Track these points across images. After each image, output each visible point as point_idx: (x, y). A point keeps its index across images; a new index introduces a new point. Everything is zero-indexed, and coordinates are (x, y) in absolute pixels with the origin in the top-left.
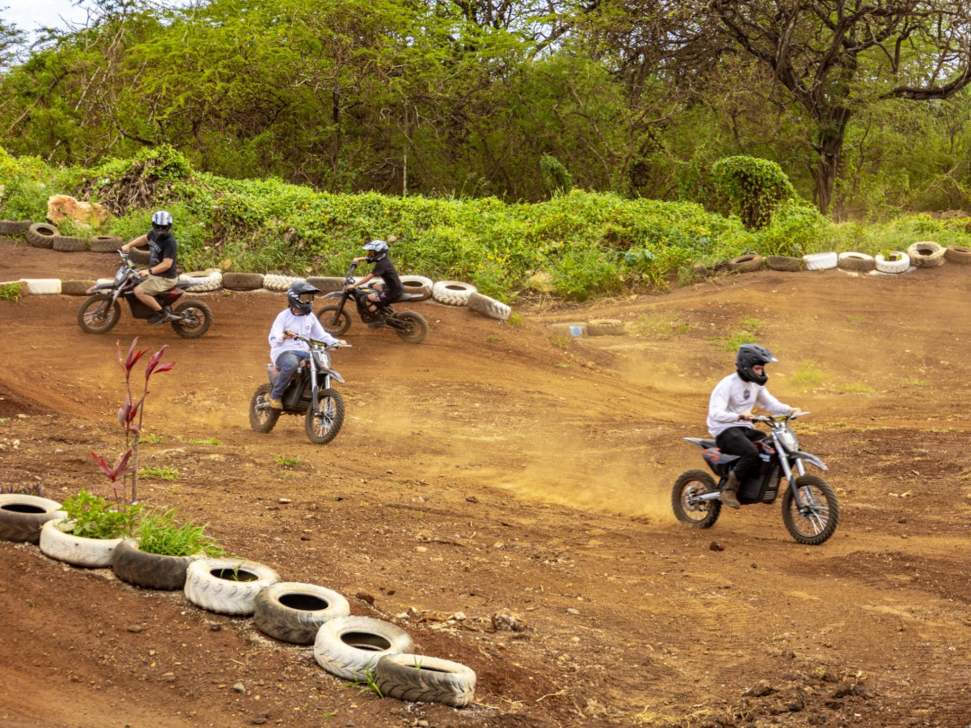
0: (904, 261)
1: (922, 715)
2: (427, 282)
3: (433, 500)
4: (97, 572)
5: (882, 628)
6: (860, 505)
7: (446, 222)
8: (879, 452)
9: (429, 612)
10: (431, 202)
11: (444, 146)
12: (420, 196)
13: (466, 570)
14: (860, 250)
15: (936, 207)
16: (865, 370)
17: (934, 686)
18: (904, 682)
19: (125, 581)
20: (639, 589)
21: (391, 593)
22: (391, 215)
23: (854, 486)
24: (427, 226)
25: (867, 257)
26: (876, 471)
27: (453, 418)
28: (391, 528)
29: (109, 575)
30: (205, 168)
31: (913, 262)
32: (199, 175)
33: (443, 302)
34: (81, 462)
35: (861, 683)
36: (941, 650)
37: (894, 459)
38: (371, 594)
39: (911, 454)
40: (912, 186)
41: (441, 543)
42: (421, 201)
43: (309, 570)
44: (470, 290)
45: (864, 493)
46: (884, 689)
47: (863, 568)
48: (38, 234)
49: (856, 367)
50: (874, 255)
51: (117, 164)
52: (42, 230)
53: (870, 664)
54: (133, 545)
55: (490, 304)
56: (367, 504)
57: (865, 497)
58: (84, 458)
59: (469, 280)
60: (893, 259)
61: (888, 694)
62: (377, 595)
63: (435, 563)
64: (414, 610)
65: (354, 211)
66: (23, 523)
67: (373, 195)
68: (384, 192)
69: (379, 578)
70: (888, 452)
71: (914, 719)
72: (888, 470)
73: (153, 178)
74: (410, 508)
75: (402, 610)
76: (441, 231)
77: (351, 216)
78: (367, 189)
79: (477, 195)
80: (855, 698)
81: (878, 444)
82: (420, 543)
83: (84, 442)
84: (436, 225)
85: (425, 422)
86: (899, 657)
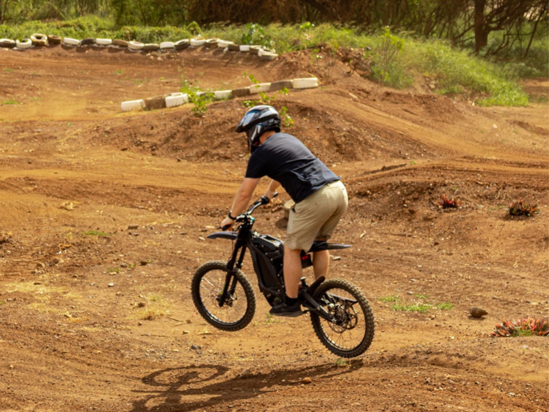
0: (29, 42)
1: (38, 250)
5: (21, 212)
6: (10, 157)
8: (18, 132)
14: (9, 38)
15: (42, 18)
16: (12, 94)
17: (43, 236)
18: (30, 235)
23: (8, 148)
25: (12, 41)
26: (17, 140)
31: (33, 43)
35: (10, 237)
36: (47, 220)
37: (26, 134)
39: (33, 132)
40: (34, 7)
45: (12, 151)
46: (21, 239)
47: (12, 185)
49: (9, 93)
50: (15, 39)
53: (15, 228)
57: (12, 153)
60: (24, 41)
61: (23, 241)
70: (23, 131)
71: (34, 252)
72: (23, 140)
80: (7, 244)
81: (18, 128)
86: (28, 224)
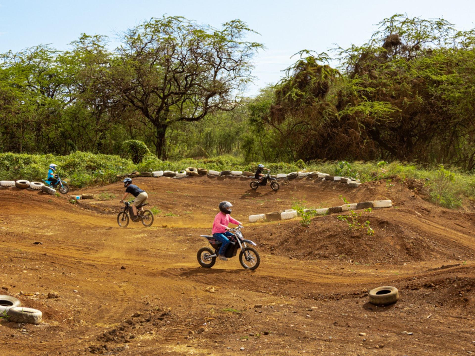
0: (185, 173)
1: (189, 321)
2: (28, 182)
5: (177, 293)
6: (170, 253)
7: (35, 162)
8: (176, 236)
9: (27, 293)
10: (29, 156)
11: (34, 137)
12: (26, 154)
13: (40, 278)
14: (171, 170)
15: (194, 156)
16: (172, 209)
17: (193, 311)
18: (184, 310)
20: (97, 283)
21: (14, 287)
22: (16, 160)
23: (168, 247)
24: (28, 164)
25: (173, 172)
26: (175, 241)
27: (36, 227)
28: (15, 265)
31: (188, 173)
33: (33, 189)
35: (170, 311)
36: (196, 299)
37: (181, 238)
38: (7, 287)
39: (186, 236)
40: (188, 149)
41: (32, 269)
42: (26, 156)
44: (42, 185)
45: (172, 249)
46: (177, 313)
47: (171, 274)
49: (170, 208)
50: (175, 171)
53: (173, 305)
55: (49, 189)
56: (6, 257)
57: (172, 250)
59: (42, 182)
60: (181, 173)
61: (178, 315)
62: (9, 287)
63: (29, 276)
64: (22, 292)
65: (3, 159)
67: (10, 154)
68: (14, 153)
70: (179, 235)
71: (187, 322)
72: (179, 241)
74: (21, 258)
75: (18, 292)
76: (33, 165)
77: (2, 160)
79: (46, 153)
80: (167, 316)
81: (176, 233)
82: (25, 269)
84: (31, 163)
85: (27, 229)
86: (182, 302)
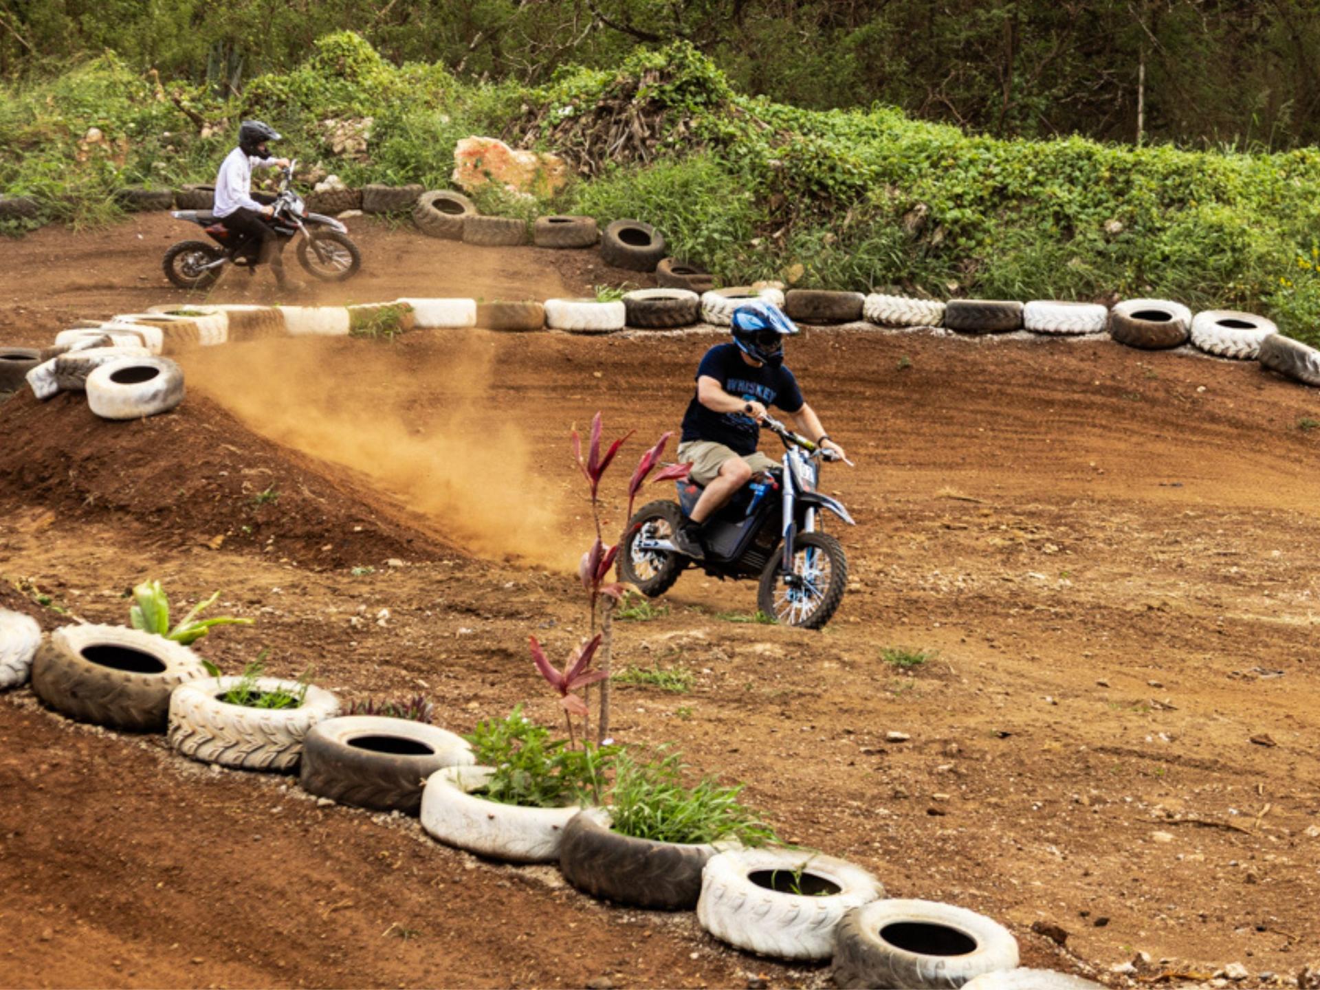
3: (1186, 741)
4: (529, 872)
19: (583, 890)
29: (552, 879)
30: (756, 87)
32: (743, 100)
34: (506, 655)
43: (943, 873)
48: (434, 210)
51: (589, 79)
52: (441, 204)
54: (598, 819)
58: (511, 646)
66: (389, 773)
69: (1077, 892)
73: (656, 106)
78: (1066, 132)
83: (512, 615)
